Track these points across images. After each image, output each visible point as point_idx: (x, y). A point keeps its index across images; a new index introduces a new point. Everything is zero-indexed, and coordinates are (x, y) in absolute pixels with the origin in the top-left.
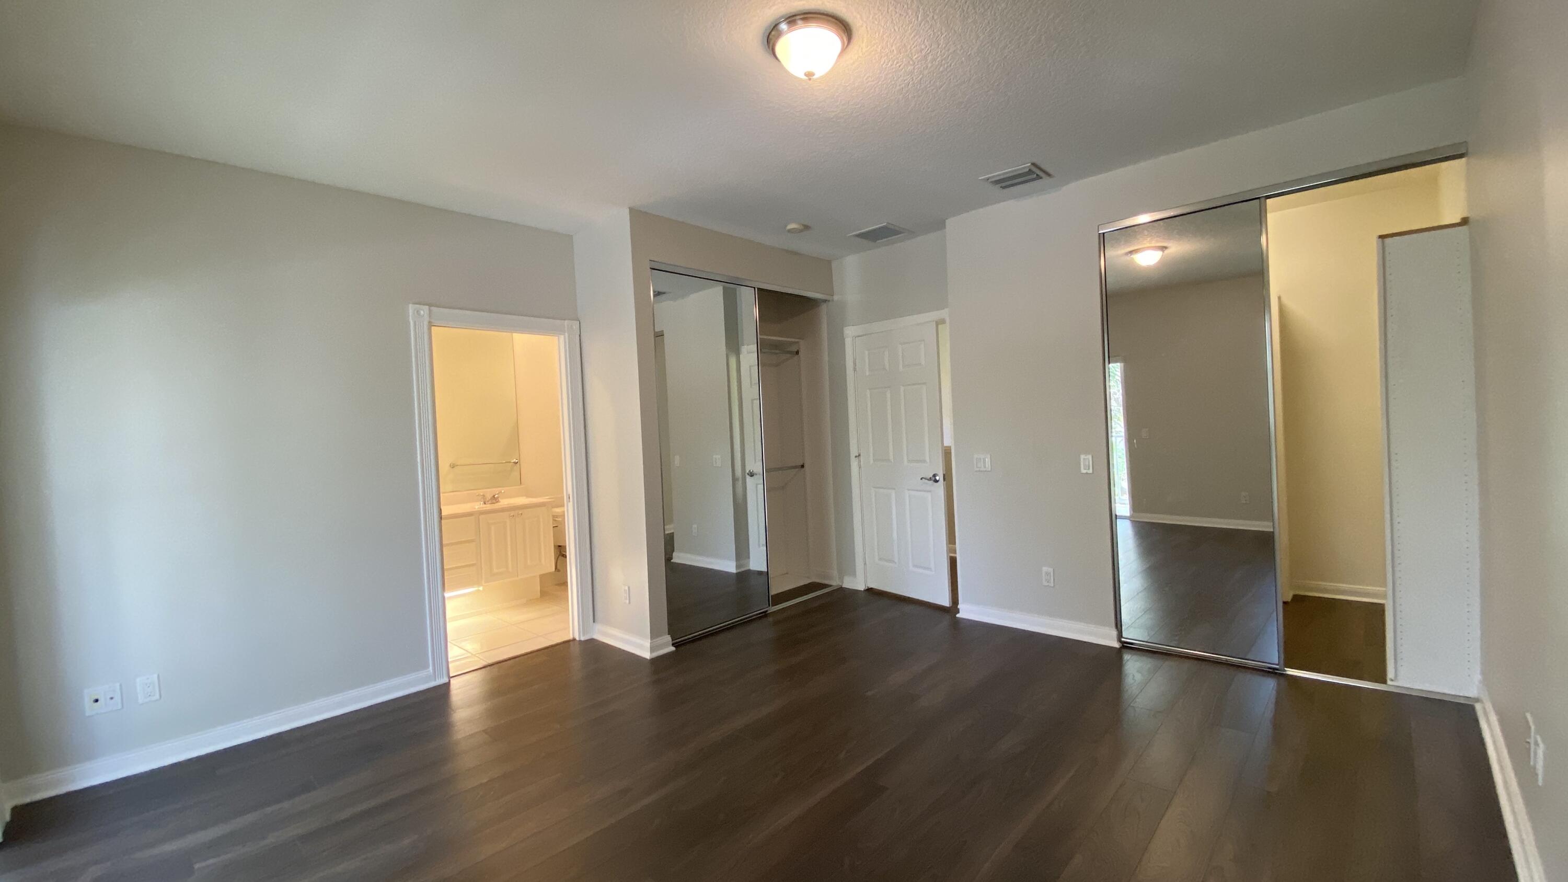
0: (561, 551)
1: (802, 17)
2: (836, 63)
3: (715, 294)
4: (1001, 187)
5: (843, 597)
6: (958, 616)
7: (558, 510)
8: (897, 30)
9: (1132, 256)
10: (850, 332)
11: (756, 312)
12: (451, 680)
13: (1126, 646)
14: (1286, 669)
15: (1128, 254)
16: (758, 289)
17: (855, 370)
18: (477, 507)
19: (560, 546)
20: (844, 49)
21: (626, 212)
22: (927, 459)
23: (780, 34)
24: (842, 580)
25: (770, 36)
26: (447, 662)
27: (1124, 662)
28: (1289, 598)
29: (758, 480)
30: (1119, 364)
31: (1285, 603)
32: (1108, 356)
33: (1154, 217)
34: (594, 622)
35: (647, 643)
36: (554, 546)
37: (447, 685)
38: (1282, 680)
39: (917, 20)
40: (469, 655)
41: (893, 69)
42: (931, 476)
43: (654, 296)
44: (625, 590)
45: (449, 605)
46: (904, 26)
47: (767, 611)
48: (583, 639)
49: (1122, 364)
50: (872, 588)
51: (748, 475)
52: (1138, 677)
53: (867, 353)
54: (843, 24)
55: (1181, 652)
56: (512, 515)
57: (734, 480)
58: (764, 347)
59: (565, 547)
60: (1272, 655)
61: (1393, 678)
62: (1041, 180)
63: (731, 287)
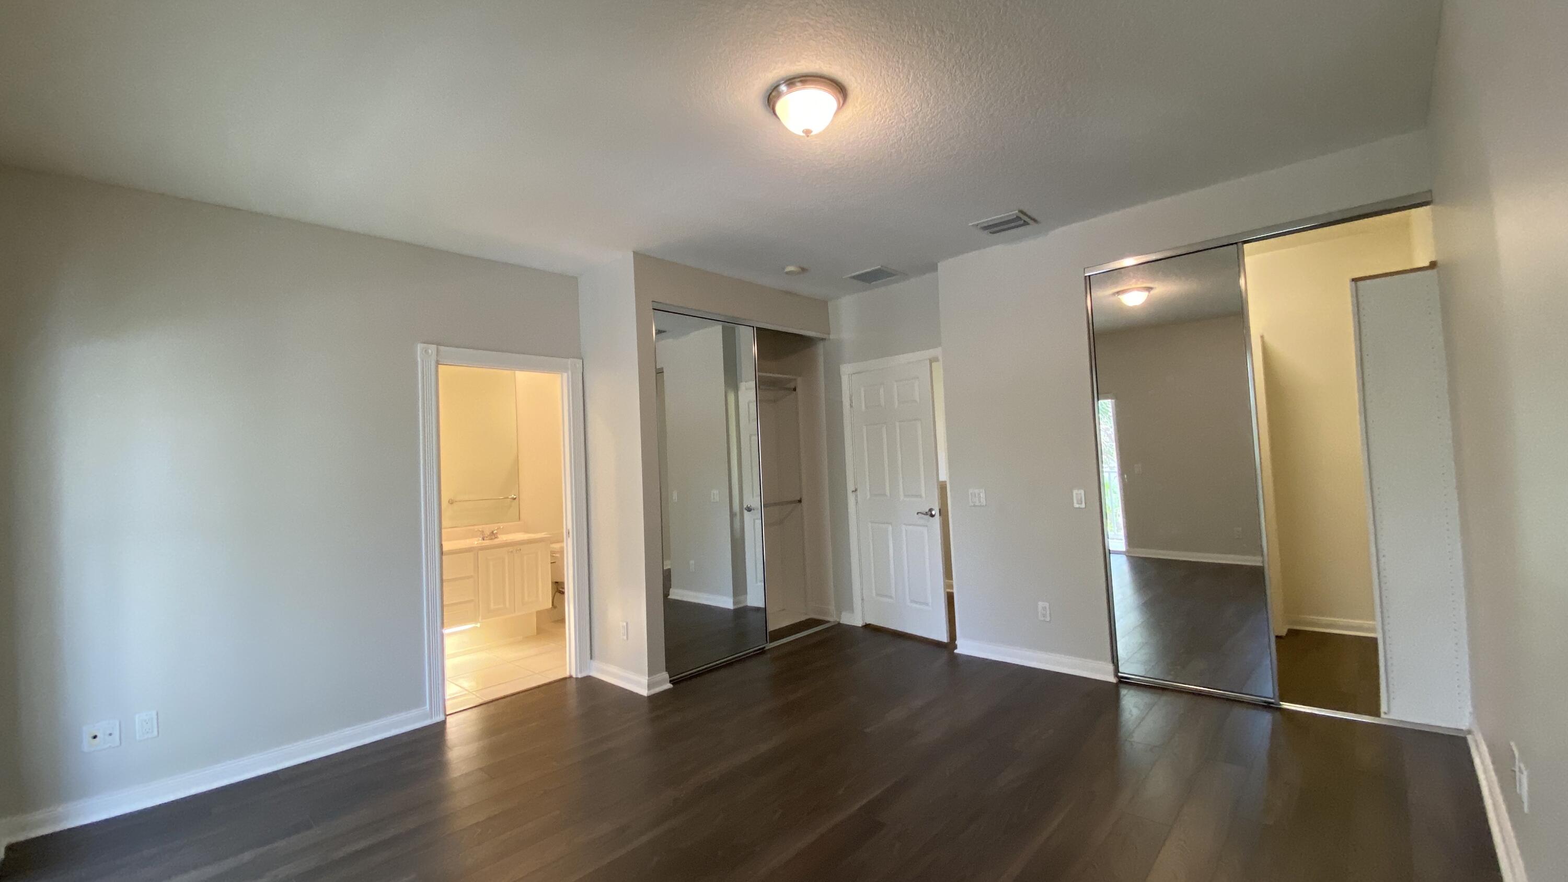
0: (558, 588)
1: (799, 79)
2: (832, 121)
3: (715, 333)
4: (990, 233)
5: (841, 633)
6: (956, 651)
7: (556, 546)
8: (889, 91)
9: (1119, 297)
10: (846, 370)
11: (755, 349)
12: (448, 717)
13: (1123, 681)
14: (1281, 703)
15: (1115, 295)
16: (756, 327)
17: (851, 406)
18: (476, 543)
19: (557, 582)
20: (840, 108)
21: (631, 255)
22: (923, 495)
23: (779, 95)
24: (839, 616)
25: (771, 96)
26: (444, 700)
27: (1122, 696)
28: (1283, 632)
29: (757, 514)
30: (1110, 400)
31: (1277, 637)
32: (1097, 393)
33: (1138, 261)
34: (591, 658)
35: (645, 680)
36: (552, 582)
37: (444, 723)
38: (1278, 714)
39: (909, 82)
40: (466, 692)
41: (886, 125)
42: (927, 510)
43: (656, 334)
44: (623, 627)
45: (448, 642)
46: (896, 88)
47: (765, 647)
48: (579, 676)
49: (1113, 401)
50: (870, 624)
51: (746, 510)
52: (1135, 712)
53: (862, 389)
54: (839, 86)
55: (1178, 687)
56: (511, 550)
57: (732, 515)
58: (762, 384)
59: (563, 583)
60: (1267, 689)
61: (1386, 712)
62: (1028, 226)
63: (730, 327)
